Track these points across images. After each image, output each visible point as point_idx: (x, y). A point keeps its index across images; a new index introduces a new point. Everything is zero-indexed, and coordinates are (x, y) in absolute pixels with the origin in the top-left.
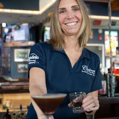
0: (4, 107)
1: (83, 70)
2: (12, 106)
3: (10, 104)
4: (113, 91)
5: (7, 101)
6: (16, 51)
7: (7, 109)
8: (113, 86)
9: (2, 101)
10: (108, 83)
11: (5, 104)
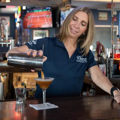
0: (23, 84)
1: (78, 60)
2: (29, 83)
3: (28, 81)
4: (111, 73)
5: (25, 79)
6: (35, 32)
7: (25, 85)
8: (112, 69)
9: (21, 79)
10: (108, 66)
11: (24, 81)
